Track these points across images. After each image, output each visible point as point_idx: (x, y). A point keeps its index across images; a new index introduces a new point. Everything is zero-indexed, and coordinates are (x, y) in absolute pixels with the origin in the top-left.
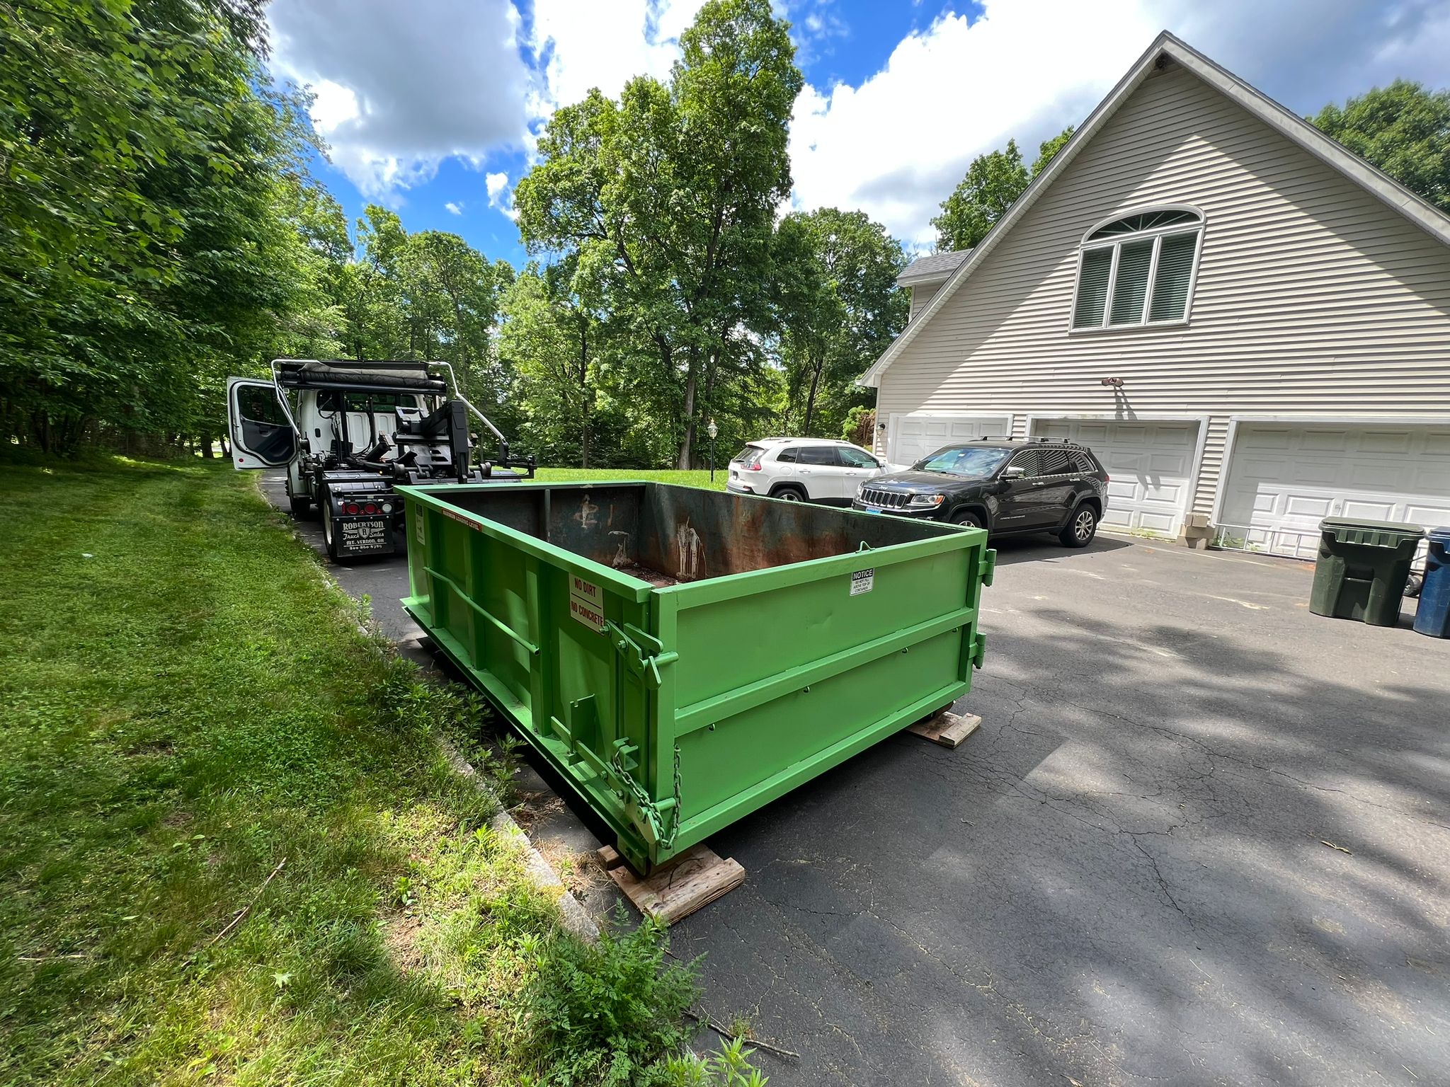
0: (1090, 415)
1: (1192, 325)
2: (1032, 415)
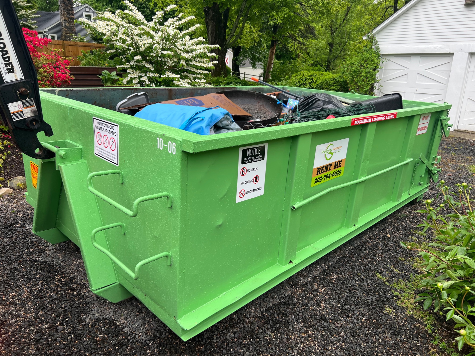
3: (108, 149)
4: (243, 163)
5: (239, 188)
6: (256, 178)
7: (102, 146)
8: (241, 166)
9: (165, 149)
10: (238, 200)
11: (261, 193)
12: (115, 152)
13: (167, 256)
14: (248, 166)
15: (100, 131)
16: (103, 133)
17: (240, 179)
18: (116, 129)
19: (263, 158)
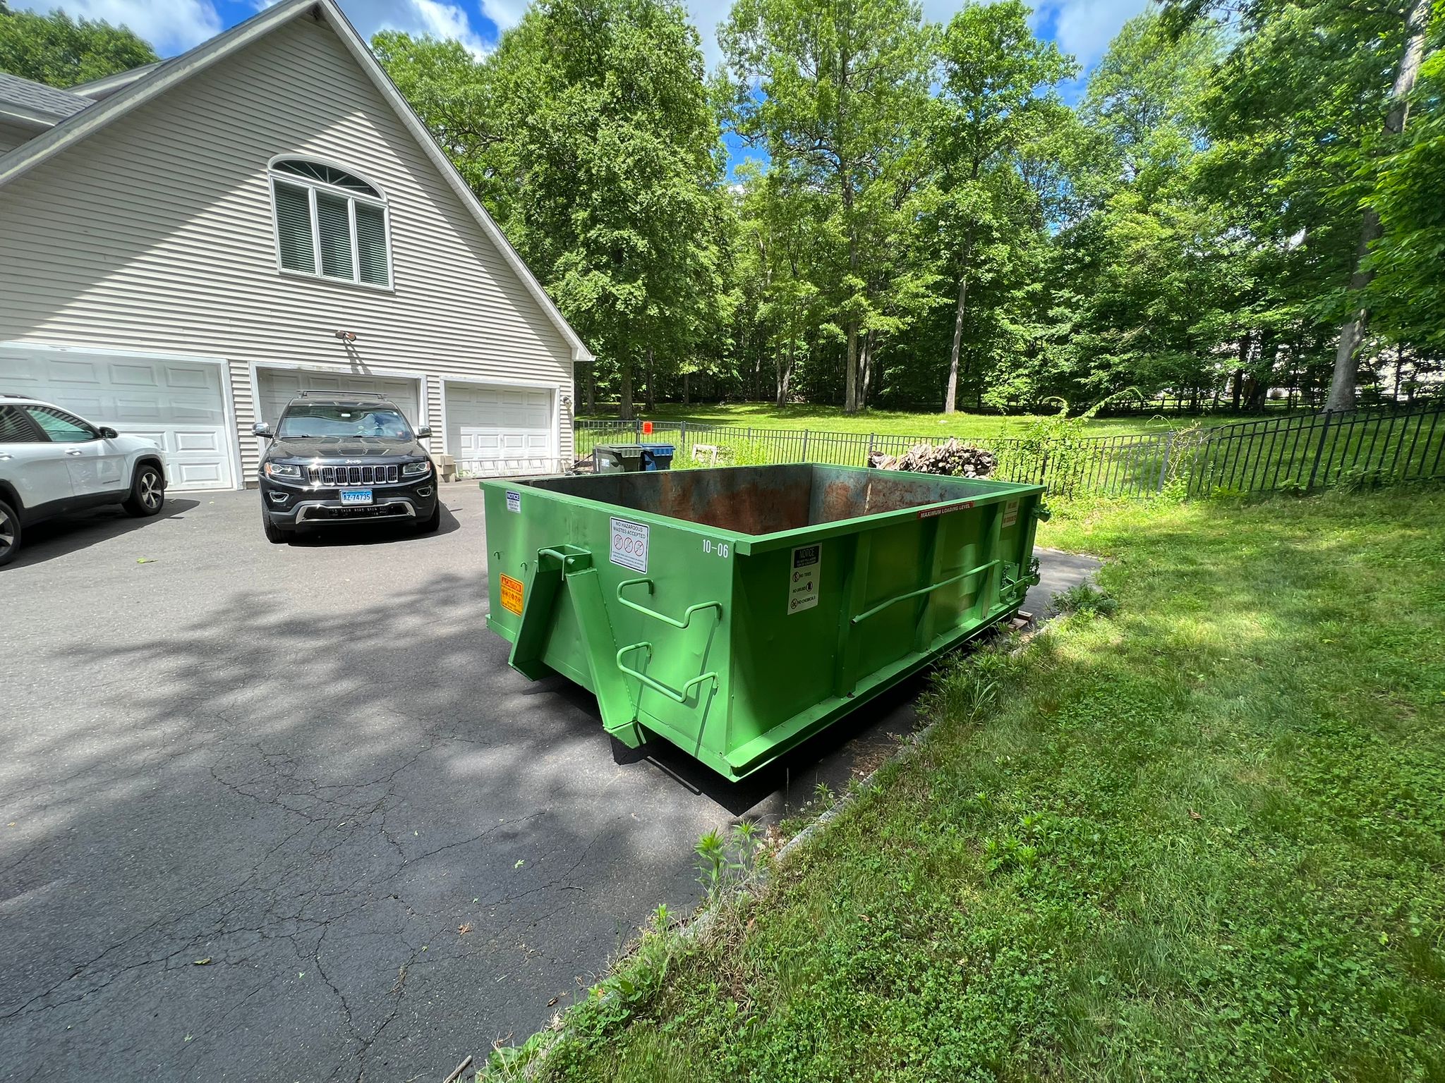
0: (325, 367)
1: (397, 294)
2: (255, 362)
3: (633, 555)
4: (796, 566)
5: (792, 596)
6: (809, 584)
7: (623, 551)
8: (793, 570)
9: (714, 552)
10: (790, 611)
11: (814, 603)
12: (643, 558)
13: (714, 677)
14: (802, 570)
15: (620, 533)
16: (624, 536)
17: (793, 586)
18: (645, 532)
19: (817, 561)
